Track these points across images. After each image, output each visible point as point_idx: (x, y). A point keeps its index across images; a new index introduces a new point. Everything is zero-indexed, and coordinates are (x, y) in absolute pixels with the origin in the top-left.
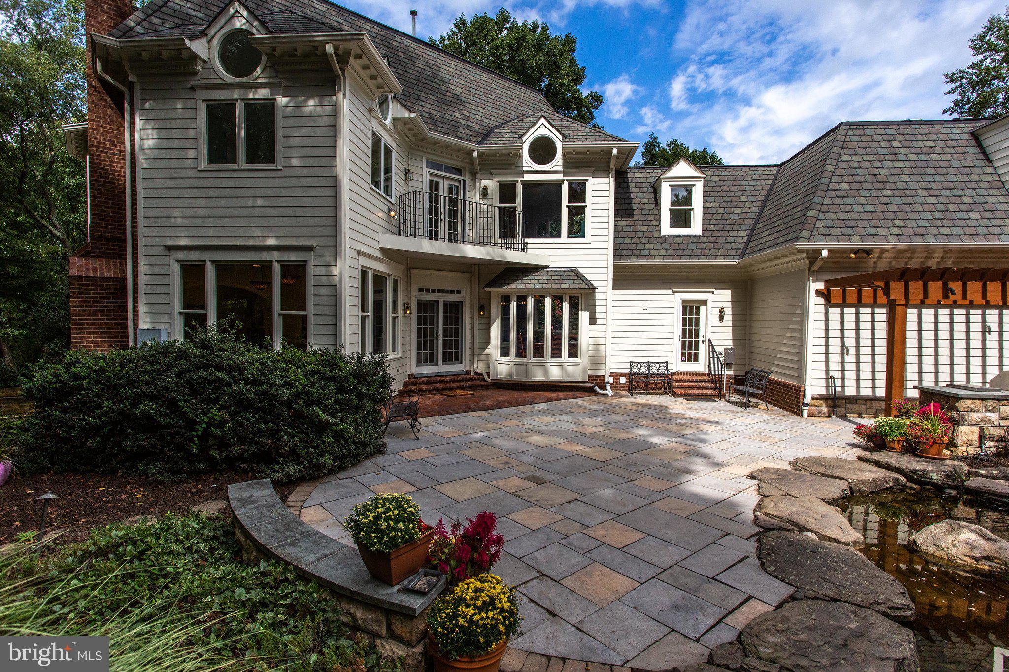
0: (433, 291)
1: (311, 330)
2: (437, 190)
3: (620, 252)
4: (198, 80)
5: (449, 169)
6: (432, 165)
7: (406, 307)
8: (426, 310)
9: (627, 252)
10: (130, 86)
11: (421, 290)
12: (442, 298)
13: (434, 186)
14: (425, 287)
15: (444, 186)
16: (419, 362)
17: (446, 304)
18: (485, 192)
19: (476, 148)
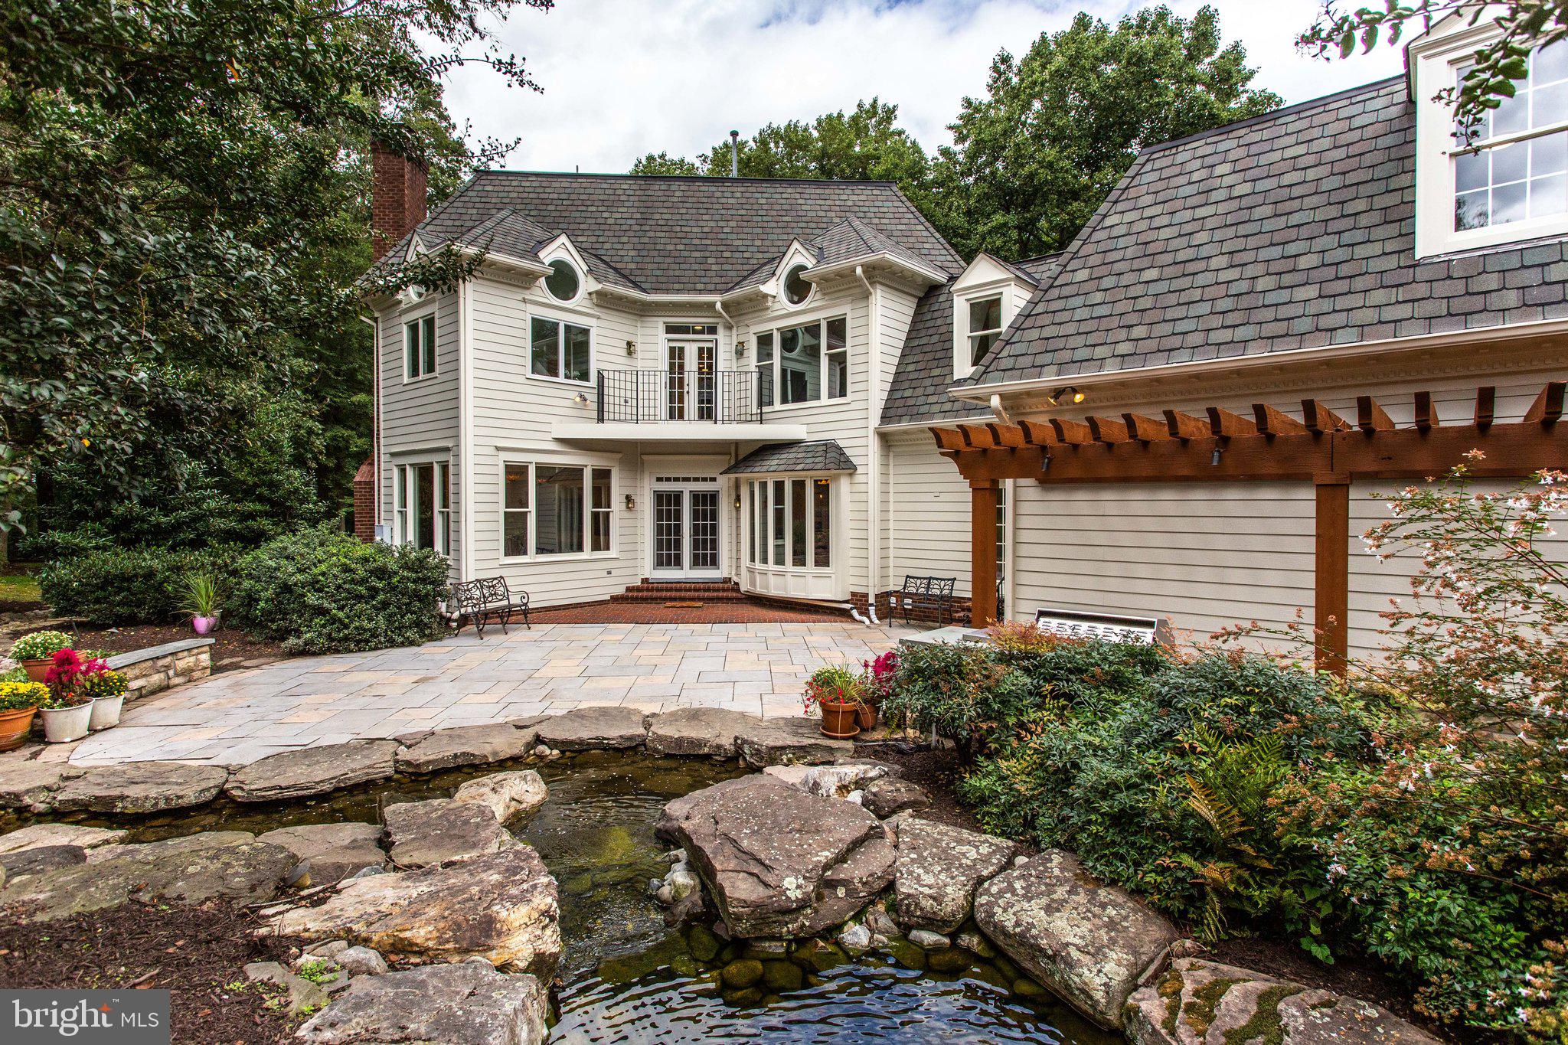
0: (676, 479)
1: (451, 527)
2: (681, 356)
3: (892, 412)
5: (697, 330)
6: (670, 329)
8: (666, 504)
9: (900, 411)
10: (377, 320)
11: (659, 479)
12: (686, 489)
13: (676, 355)
14: (664, 476)
15: (691, 352)
16: (658, 564)
17: (696, 497)
18: (740, 352)
19: (717, 299)
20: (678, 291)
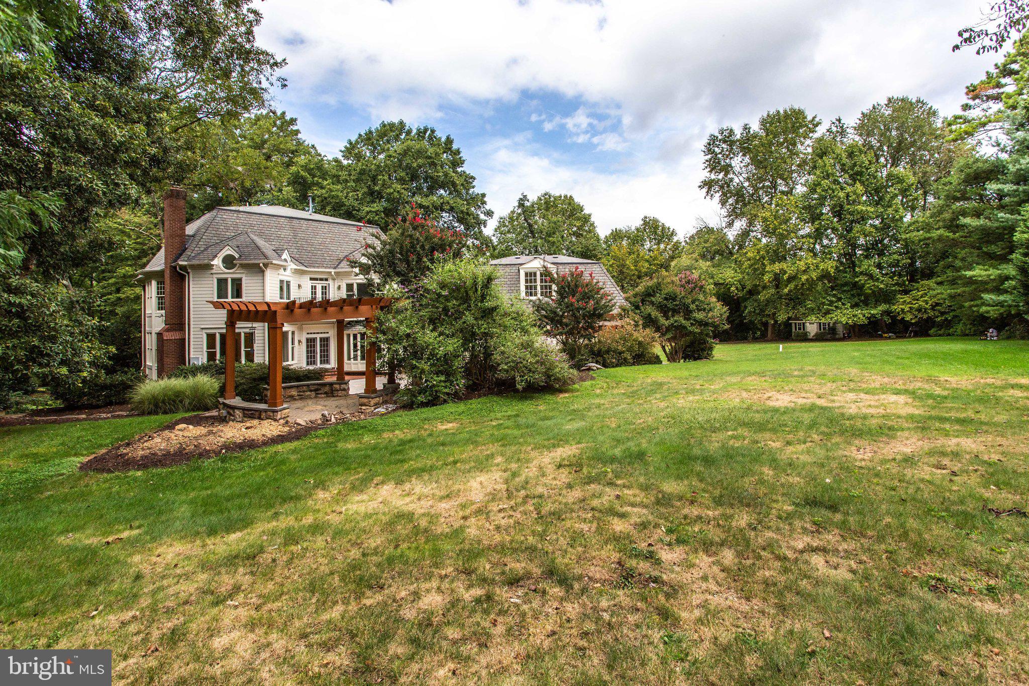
0: (314, 333)
1: (255, 355)
4: (213, 271)
5: (321, 279)
6: (311, 279)
7: (300, 342)
8: (311, 342)
10: (188, 273)
11: (308, 333)
12: (318, 336)
13: (314, 288)
15: (319, 286)
16: (308, 364)
17: (321, 339)
18: (339, 288)
19: (333, 271)
20: (318, 267)
